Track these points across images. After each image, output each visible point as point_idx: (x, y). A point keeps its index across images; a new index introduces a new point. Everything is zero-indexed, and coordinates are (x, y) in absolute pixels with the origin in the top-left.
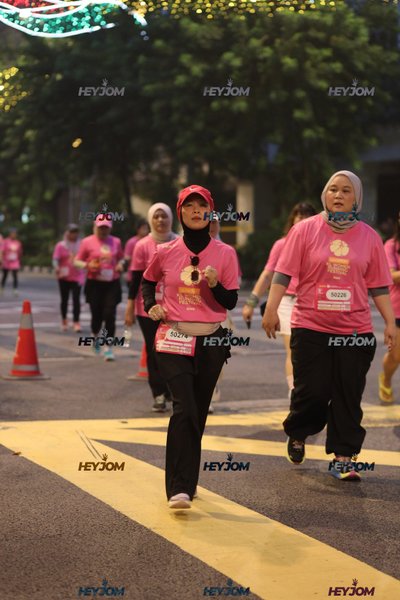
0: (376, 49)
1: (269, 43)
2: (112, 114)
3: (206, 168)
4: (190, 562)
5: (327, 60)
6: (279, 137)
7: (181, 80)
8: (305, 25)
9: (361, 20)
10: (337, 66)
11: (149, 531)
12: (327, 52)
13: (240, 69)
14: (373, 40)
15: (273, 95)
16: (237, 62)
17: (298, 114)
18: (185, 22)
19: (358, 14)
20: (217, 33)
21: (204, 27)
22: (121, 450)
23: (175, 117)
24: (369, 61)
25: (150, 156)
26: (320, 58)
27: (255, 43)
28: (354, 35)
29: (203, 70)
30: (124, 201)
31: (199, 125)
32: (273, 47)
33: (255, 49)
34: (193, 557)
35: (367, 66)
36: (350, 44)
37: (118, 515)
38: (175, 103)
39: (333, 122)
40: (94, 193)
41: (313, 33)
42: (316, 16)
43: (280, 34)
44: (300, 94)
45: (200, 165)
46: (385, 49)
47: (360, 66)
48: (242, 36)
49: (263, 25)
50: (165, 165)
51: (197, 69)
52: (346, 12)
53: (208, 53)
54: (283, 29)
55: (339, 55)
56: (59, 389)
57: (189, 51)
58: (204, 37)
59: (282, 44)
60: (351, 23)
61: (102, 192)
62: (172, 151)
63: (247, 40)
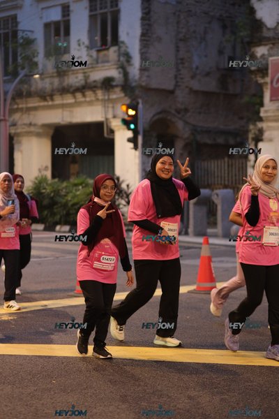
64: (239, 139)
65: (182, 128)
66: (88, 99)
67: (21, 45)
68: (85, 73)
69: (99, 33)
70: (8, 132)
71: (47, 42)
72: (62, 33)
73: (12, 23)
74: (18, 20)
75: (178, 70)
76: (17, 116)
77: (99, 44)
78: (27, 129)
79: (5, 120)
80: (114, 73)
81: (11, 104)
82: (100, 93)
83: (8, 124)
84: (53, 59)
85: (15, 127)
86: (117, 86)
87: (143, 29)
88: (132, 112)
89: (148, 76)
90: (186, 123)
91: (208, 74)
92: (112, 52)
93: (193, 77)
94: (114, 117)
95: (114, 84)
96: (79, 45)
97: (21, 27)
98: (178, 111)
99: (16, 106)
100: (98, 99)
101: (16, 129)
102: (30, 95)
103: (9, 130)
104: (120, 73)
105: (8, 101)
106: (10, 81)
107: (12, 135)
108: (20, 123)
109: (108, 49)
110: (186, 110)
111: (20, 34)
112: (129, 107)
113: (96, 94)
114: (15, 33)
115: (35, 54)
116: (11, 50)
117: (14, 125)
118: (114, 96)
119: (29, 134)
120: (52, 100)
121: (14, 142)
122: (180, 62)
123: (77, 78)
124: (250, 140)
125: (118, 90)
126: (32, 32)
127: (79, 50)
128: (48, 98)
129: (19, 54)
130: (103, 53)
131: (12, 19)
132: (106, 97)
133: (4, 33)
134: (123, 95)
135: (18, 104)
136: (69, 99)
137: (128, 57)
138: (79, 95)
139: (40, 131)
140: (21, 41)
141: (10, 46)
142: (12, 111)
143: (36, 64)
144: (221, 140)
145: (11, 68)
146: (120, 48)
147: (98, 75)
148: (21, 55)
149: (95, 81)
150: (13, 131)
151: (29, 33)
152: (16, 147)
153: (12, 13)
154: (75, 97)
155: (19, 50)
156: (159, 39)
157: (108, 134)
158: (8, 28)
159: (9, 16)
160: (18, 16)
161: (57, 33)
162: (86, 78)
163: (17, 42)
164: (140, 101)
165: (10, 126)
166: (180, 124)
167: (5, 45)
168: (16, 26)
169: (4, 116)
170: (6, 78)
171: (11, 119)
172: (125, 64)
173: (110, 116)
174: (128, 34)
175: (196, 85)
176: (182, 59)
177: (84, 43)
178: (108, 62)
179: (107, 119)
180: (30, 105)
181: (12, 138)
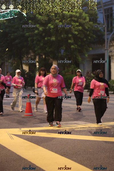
0: (91, 23)
1: (61, 21)
2: (17, 41)
3: (44, 57)
4: (38, 169)
5: (77, 26)
6: (64, 48)
7: (36, 32)
8: (71, 16)
9: (87, 15)
10: (80, 28)
11: (27, 160)
12: (77, 24)
13: (53, 29)
14: (90, 20)
15: (62, 36)
16: (52, 27)
17: (69, 41)
18: (37, 15)
19: (86, 13)
20: (46, 18)
21: (43, 17)
22: (19, 137)
23: (35, 42)
24: (89, 26)
25: (28, 53)
26: (75, 25)
27: (57, 21)
28: (85, 19)
29: (42, 29)
30: (21, 66)
31: (42, 44)
32: (62, 23)
33: (57, 23)
34: (39, 168)
35: (89, 28)
36: (84, 22)
37: (18, 156)
38: (35, 38)
39: (79, 43)
40: (12, 64)
41: (73, 18)
42: (74, 14)
43: (64, 19)
44: (70, 35)
45: (42, 56)
46: (94, 23)
47: (87, 28)
48: (53, 19)
49: (59, 16)
50: (32, 56)
51: (41, 29)
52: (82, 13)
53: (44, 24)
54: (65, 17)
55: (81, 24)
56: (2, 120)
57: (39, 24)
58: (43, 20)
59: (64, 21)
60: (84, 15)
61: (14, 63)
62: (34, 52)
63: (55, 21)
70: (108, 55)
73: (111, 10)
74: (113, 9)
76: (112, 48)
79: (107, 50)
81: (110, 43)
83: (109, 51)
85: (111, 53)
99: (112, 44)
101: (112, 54)
103: (109, 54)
105: (109, 42)
106: (109, 34)
107: (110, 56)
108: (113, 51)
114: (112, 15)
116: (110, 21)
117: (111, 52)
121: (111, 59)
129: (113, 23)
131: (110, 9)
133: (107, 15)
135: (112, 43)
142: (110, 46)
145: (110, 29)
150: (110, 54)
152: (112, 61)
153: (110, 6)
155: (113, 21)
158: (109, 13)
159: (109, 8)
160: (113, 8)
163: (112, 18)
165: (109, 52)
167: (107, 20)
168: (112, 12)
169: (107, 48)
170: (107, 33)
171: (110, 50)
181: (110, 57)
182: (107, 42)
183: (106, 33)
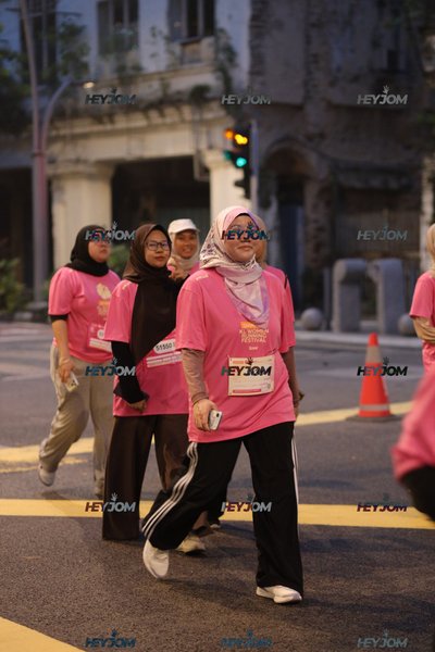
64: (404, 181)
65: (315, 164)
66: (168, 120)
67: (63, 36)
68: (162, 79)
69: (184, 16)
71: (102, 32)
72: (126, 17)
73: (47, 2)
75: (309, 73)
76: (56, 149)
77: (184, 33)
78: (71, 168)
79: (40, 155)
80: (208, 78)
81: (49, 130)
82: (187, 112)
83: (45, 160)
84: (112, 58)
85: (54, 165)
86: (214, 99)
87: (254, 9)
88: (241, 140)
89: (263, 84)
90: (322, 156)
91: (356, 79)
92: (206, 46)
93: (332, 84)
94: (211, 147)
95: (209, 95)
96: (154, 35)
97: (61, 7)
98: (310, 138)
99: (54, 133)
100: (183, 121)
101: (56, 168)
102: (76, 114)
103: (46, 170)
104: (217, 79)
105: (46, 125)
106: (47, 94)
107: (51, 178)
108: (61, 158)
109: (198, 42)
110: (322, 136)
111: (60, 20)
112: (236, 132)
113: (181, 113)
114: (52, 18)
115: (84, 50)
116: (45, 44)
117: (52, 161)
118: (209, 115)
119: (76, 175)
120: (112, 121)
121: (54, 188)
122: (312, 60)
123: (150, 86)
124: (425, 183)
125: (215, 105)
126: (78, 15)
127: (154, 43)
128: (106, 119)
129: (58, 50)
130: (190, 48)
132: (197, 117)
133: (35, 18)
134: (222, 113)
135: (57, 129)
136: (139, 121)
137: (231, 53)
138: (154, 114)
139: (93, 170)
140: (61, 30)
141: (45, 38)
142: (52, 140)
143: (85, 66)
144: (376, 183)
145: (46, 73)
146: (217, 39)
147: (184, 83)
148: (62, 51)
149: (179, 93)
150: (50, 171)
151: (73, 18)
152: (56, 196)
154: (147, 118)
155: (59, 44)
156: (280, 25)
157: (201, 175)
158: (40, 10)
161: (119, 18)
162: (165, 86)
163: (54, 32)
164: (254, 123)
165: (48, 163)
166: (313, 159)
167: (36, 37)
168: (54, 6)
169: (40, 147)
170: (43, 87)
171: (49, 153)
172: (227, 64)
173: (203, 146)
174: (230, 17)
175: (337, 96)
176: (315, 56)
177: (161, 32)
178: (198, 61)
179: (199, 152)
180: (78, 130)
181: (49, 183)
182: (41, 123)
183: (34, 88)
